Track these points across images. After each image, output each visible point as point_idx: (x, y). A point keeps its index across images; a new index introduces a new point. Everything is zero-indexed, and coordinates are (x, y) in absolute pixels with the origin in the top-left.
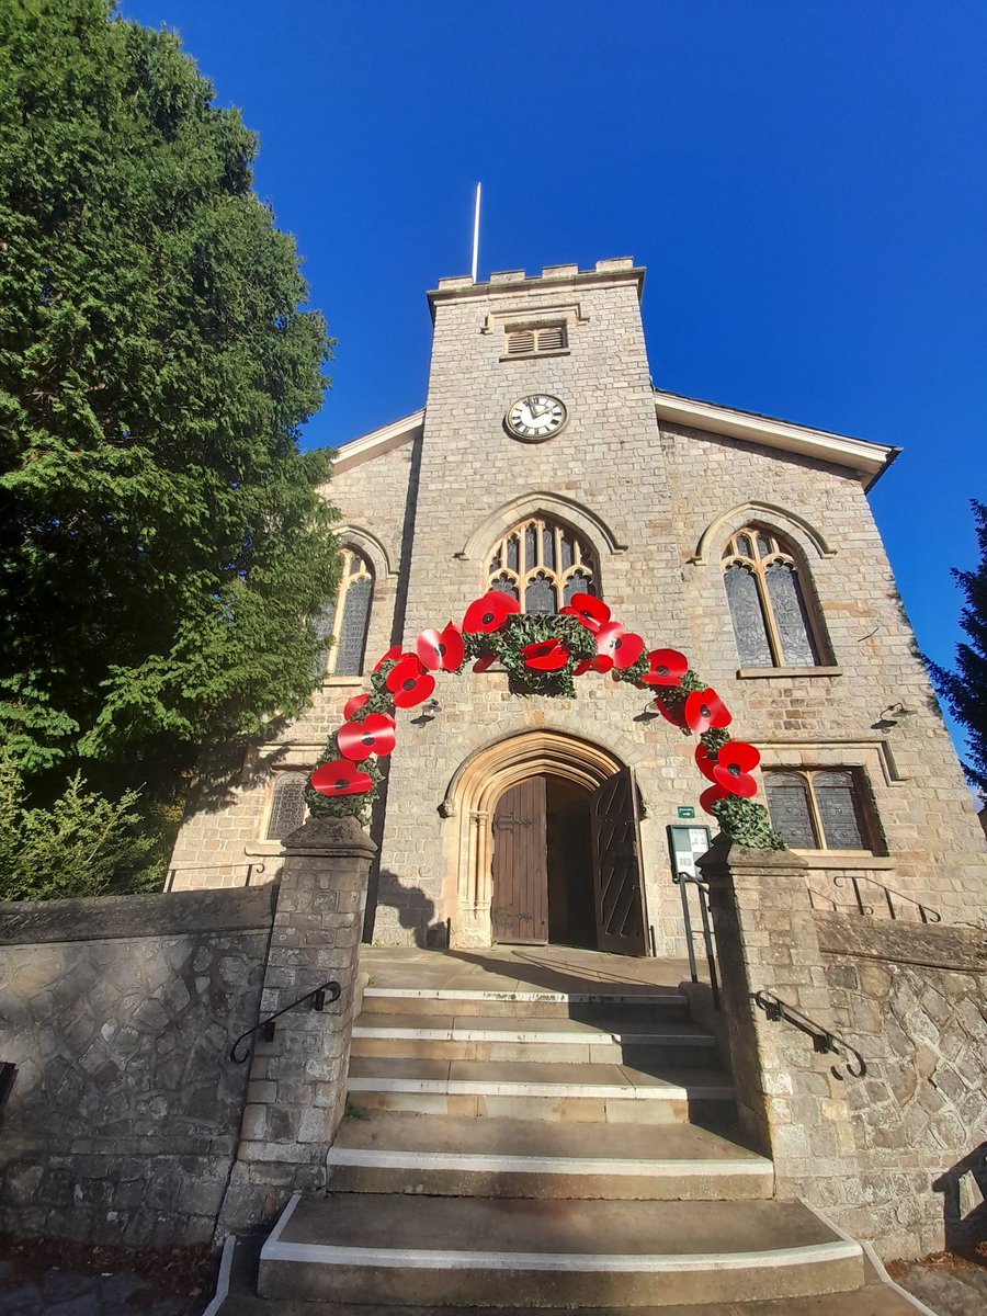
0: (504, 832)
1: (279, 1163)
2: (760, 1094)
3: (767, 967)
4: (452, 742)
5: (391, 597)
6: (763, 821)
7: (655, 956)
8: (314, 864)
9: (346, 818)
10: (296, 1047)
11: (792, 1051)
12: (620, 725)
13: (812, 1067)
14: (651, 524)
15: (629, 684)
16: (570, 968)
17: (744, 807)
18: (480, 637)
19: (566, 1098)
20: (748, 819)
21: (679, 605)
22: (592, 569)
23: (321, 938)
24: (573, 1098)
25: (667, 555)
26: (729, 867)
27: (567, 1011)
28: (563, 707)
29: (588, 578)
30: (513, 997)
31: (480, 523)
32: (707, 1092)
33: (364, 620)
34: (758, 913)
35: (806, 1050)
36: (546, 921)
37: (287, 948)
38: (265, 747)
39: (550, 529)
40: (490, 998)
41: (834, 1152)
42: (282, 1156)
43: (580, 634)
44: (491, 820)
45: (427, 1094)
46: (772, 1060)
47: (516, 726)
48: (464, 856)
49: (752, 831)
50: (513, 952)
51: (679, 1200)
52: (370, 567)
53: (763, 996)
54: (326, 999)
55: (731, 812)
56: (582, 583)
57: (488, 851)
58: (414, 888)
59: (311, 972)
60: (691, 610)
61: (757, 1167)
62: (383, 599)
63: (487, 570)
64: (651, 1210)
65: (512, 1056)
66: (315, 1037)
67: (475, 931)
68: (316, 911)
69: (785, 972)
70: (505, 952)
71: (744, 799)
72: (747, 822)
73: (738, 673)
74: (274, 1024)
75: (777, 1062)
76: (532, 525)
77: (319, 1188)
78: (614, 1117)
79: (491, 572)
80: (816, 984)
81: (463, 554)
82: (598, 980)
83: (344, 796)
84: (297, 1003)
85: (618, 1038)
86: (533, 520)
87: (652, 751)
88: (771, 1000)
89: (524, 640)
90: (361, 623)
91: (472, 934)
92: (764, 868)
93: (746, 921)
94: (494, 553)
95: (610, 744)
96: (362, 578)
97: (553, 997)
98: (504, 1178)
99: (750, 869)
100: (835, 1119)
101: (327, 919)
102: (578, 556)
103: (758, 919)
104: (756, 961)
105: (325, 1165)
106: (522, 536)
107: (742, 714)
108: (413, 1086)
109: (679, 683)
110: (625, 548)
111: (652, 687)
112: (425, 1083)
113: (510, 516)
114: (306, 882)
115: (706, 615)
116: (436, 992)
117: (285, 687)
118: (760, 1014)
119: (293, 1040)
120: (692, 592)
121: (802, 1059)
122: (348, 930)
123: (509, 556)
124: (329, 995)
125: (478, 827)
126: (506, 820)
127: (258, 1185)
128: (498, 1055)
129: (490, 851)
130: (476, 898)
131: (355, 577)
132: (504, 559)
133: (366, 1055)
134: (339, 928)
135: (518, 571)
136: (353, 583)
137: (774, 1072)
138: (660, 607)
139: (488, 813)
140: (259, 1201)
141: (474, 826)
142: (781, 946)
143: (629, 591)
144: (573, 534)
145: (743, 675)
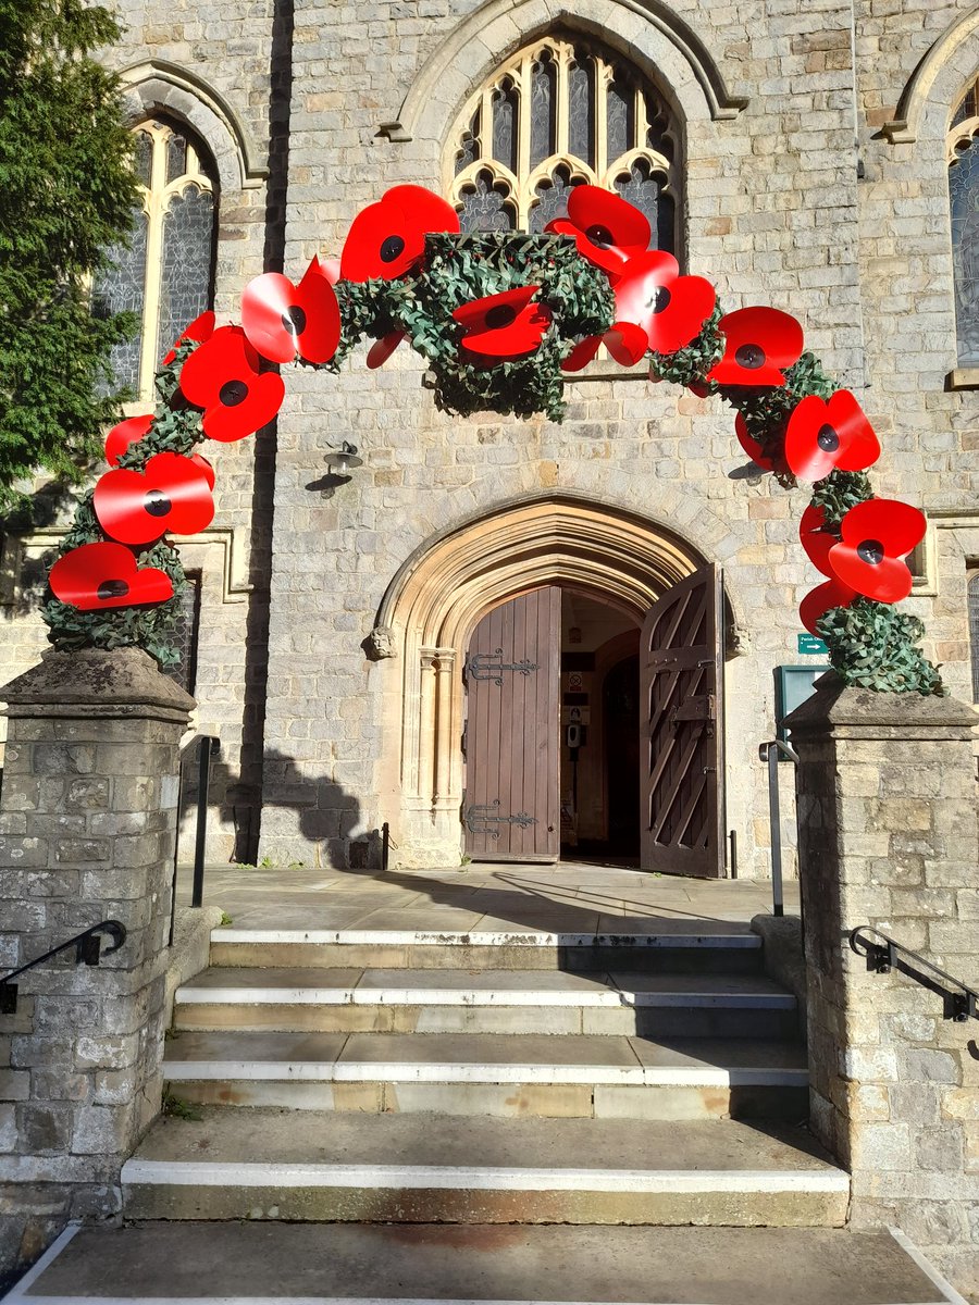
0: (482, 684)
1: (42, 1184)
2: (840, 1080)
3: (878, 889)
4: (386, 524)
5: (255, 230)
6: (912, 645)
7: (734, 876)
8: (63, 731)
9: (118, 651)
10: (56, 1020)
11: (904, 1018)
12: (703, 487)
13: (937, 1040)
14: (804, 45)
15: (678, 386)
16: (580, 896)
17: (879, 621)
18: (374, 290)
19: (529, 1084)
20: (881, 641)
21: (845, 233)
22: (670, 159)
23: (86, 852)
24: (540, 1084)
25: (830, 120)
26: (832, 727)
27: (555, 958)
28: (596, 454)
29: (659, 178)
30: (465, 939)
31: (432, 50)
32: (762, 1075)
33: (205, 281)
34: (874, 804)
35: (928, 1017)
36: (557, 826)
37: (28, 869)
38: (36, 539)
39: (583, 63)
40: (427, 941)
41: (955, 1164)
42: (47, 1174)
43: (576, 277)
44: (460, 664)
45: (301, 1082)
46: (867, 1030)
47: (506, 491)
48: (412, 725)
49: (886, 663)
50: (495, 875)
51: (691, 1224)
52: (209, 165)
53: (864, 934)
54: (103, 948)
55: (851, 630)
56: (647, 191)
57: (456, 714)
58: (325, 779)
59: (71, 907)
60: (870, 245)
61: (824, 1181)
62: (238, 234)
63: (451, 163)
64: (642, 1240)
65: (454, 1024)
66: (89, 1005)
67: (433, 843)
68: (74, 809)
69: (910, 898)
70: (482, 875)
71: (881, 605)
72: (878, 648)
73: (949, 378)
74: (16, 986)
75: (875, 1033)
76: (546, 54)
77: (111, 1216)
78: (605, 1110)
79: (459, 168)
80: (962, 915)
81: (397, 127)
82: (620, 913)
83: (114, 610)
84: (52, 953)
85: (630, 997)
86: (548, 41)
87: (761, 536)
88: (879, 941)
89: (457, 293)
90: (199, 288)
91: (428, 848)
92: (897, 728)
93: (850, 816)
94: (463, 123)
95: (682, 522)
96: (193, 188)
97: (533, 939)
98: (407, 1196)
99: (871, 729)
100: (963, 1117)
101: (95, 822)
102: (643, 126)
103: (873, 813)
104: (861, 879)
105: (119, 1184)
106: (524, 82)
107: (944, 460)
108: (279, 1071)
109: (781, 381)
110: (742, 104)
111: (728, 392)
112: (297, 1066)
113: (499, 31)
114: (50, 762)
115: (900, 255)
116: (334, 933)
117: (42, 417)
118: (855, 962)
119: (51, 1010)
120: (876, 201)
121: (919, 1029)
122: (134, 839)
123: (497, 130)
124: (107, 941)
125: (437, 675)
126: (486, 662)
127: (10, 1216)
128: (428, 1024)
129: (460, 715)
130: (435, 792)
131: (179, 185)
132: (486, 137)
133: (209, 1028)
134: (117, 837)
135: (514, 169)
136: (175, 200)
137: (869, 1048)
138: (804, 240)
139: (456, 649)
140: (12, 1235)
141: (430, 674)
142: (907, 856)
143: (742, 205)
144: (635, 75)
145: (958, 381)
